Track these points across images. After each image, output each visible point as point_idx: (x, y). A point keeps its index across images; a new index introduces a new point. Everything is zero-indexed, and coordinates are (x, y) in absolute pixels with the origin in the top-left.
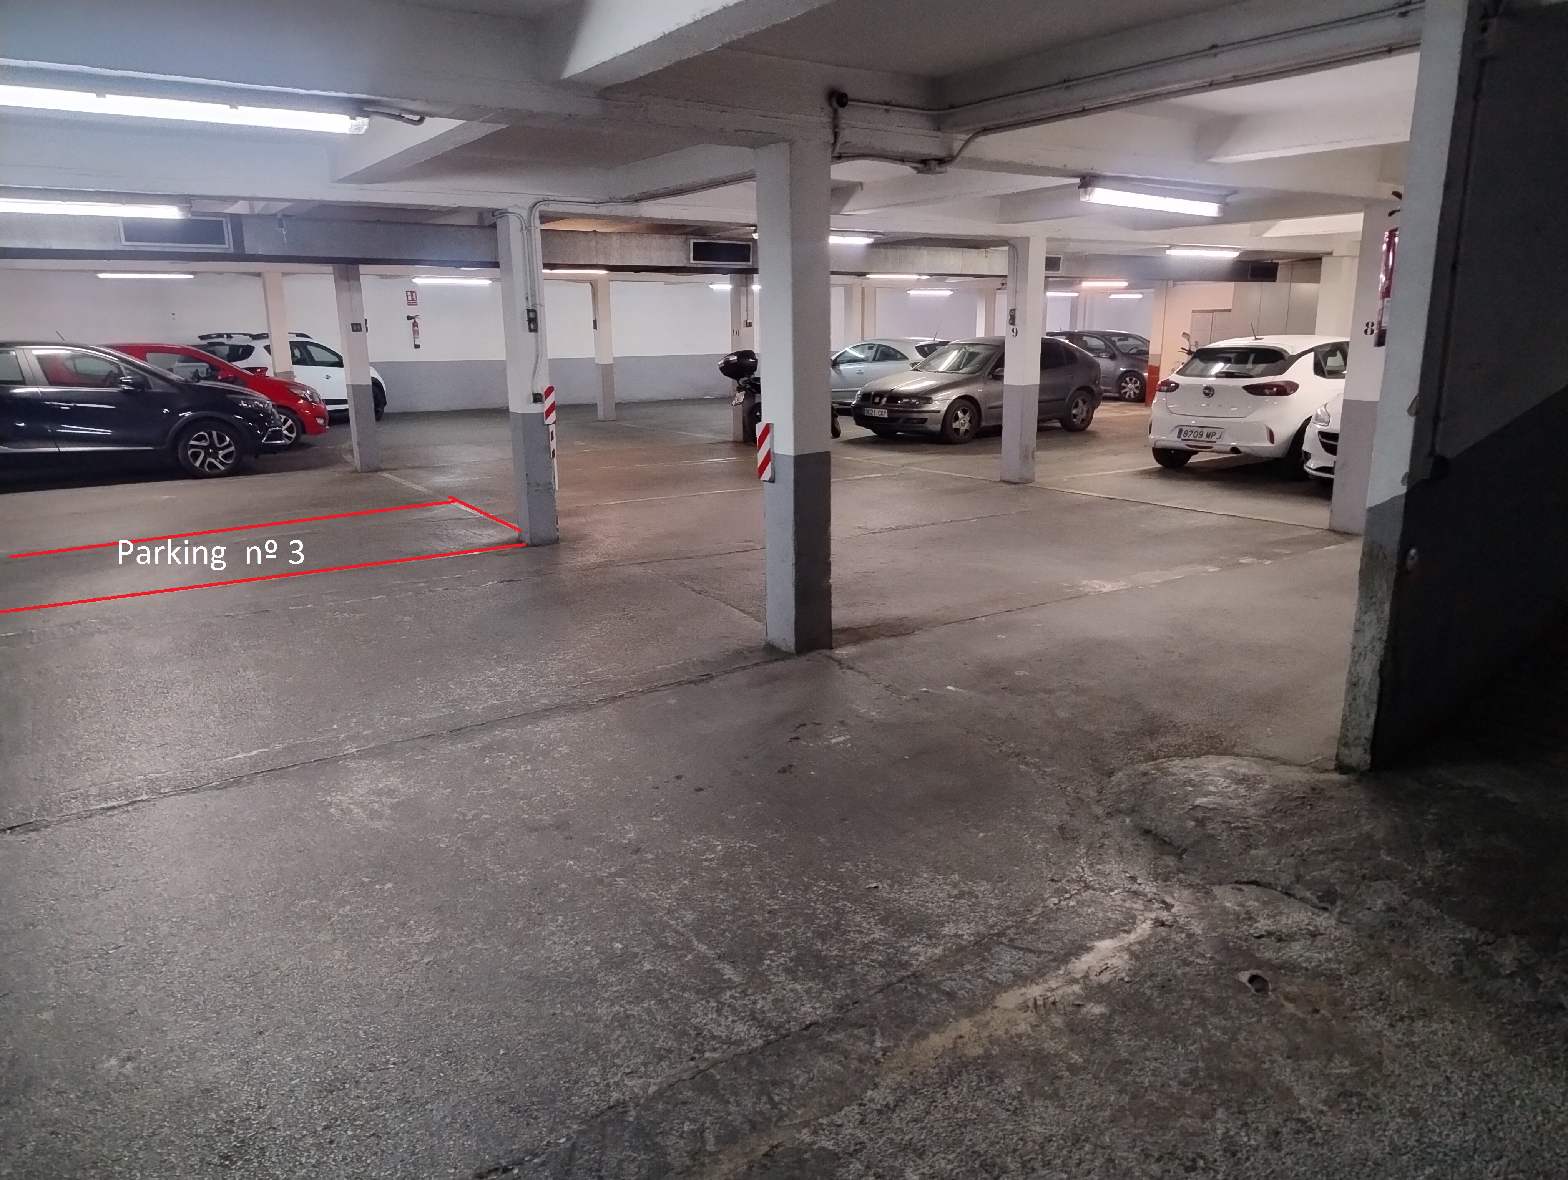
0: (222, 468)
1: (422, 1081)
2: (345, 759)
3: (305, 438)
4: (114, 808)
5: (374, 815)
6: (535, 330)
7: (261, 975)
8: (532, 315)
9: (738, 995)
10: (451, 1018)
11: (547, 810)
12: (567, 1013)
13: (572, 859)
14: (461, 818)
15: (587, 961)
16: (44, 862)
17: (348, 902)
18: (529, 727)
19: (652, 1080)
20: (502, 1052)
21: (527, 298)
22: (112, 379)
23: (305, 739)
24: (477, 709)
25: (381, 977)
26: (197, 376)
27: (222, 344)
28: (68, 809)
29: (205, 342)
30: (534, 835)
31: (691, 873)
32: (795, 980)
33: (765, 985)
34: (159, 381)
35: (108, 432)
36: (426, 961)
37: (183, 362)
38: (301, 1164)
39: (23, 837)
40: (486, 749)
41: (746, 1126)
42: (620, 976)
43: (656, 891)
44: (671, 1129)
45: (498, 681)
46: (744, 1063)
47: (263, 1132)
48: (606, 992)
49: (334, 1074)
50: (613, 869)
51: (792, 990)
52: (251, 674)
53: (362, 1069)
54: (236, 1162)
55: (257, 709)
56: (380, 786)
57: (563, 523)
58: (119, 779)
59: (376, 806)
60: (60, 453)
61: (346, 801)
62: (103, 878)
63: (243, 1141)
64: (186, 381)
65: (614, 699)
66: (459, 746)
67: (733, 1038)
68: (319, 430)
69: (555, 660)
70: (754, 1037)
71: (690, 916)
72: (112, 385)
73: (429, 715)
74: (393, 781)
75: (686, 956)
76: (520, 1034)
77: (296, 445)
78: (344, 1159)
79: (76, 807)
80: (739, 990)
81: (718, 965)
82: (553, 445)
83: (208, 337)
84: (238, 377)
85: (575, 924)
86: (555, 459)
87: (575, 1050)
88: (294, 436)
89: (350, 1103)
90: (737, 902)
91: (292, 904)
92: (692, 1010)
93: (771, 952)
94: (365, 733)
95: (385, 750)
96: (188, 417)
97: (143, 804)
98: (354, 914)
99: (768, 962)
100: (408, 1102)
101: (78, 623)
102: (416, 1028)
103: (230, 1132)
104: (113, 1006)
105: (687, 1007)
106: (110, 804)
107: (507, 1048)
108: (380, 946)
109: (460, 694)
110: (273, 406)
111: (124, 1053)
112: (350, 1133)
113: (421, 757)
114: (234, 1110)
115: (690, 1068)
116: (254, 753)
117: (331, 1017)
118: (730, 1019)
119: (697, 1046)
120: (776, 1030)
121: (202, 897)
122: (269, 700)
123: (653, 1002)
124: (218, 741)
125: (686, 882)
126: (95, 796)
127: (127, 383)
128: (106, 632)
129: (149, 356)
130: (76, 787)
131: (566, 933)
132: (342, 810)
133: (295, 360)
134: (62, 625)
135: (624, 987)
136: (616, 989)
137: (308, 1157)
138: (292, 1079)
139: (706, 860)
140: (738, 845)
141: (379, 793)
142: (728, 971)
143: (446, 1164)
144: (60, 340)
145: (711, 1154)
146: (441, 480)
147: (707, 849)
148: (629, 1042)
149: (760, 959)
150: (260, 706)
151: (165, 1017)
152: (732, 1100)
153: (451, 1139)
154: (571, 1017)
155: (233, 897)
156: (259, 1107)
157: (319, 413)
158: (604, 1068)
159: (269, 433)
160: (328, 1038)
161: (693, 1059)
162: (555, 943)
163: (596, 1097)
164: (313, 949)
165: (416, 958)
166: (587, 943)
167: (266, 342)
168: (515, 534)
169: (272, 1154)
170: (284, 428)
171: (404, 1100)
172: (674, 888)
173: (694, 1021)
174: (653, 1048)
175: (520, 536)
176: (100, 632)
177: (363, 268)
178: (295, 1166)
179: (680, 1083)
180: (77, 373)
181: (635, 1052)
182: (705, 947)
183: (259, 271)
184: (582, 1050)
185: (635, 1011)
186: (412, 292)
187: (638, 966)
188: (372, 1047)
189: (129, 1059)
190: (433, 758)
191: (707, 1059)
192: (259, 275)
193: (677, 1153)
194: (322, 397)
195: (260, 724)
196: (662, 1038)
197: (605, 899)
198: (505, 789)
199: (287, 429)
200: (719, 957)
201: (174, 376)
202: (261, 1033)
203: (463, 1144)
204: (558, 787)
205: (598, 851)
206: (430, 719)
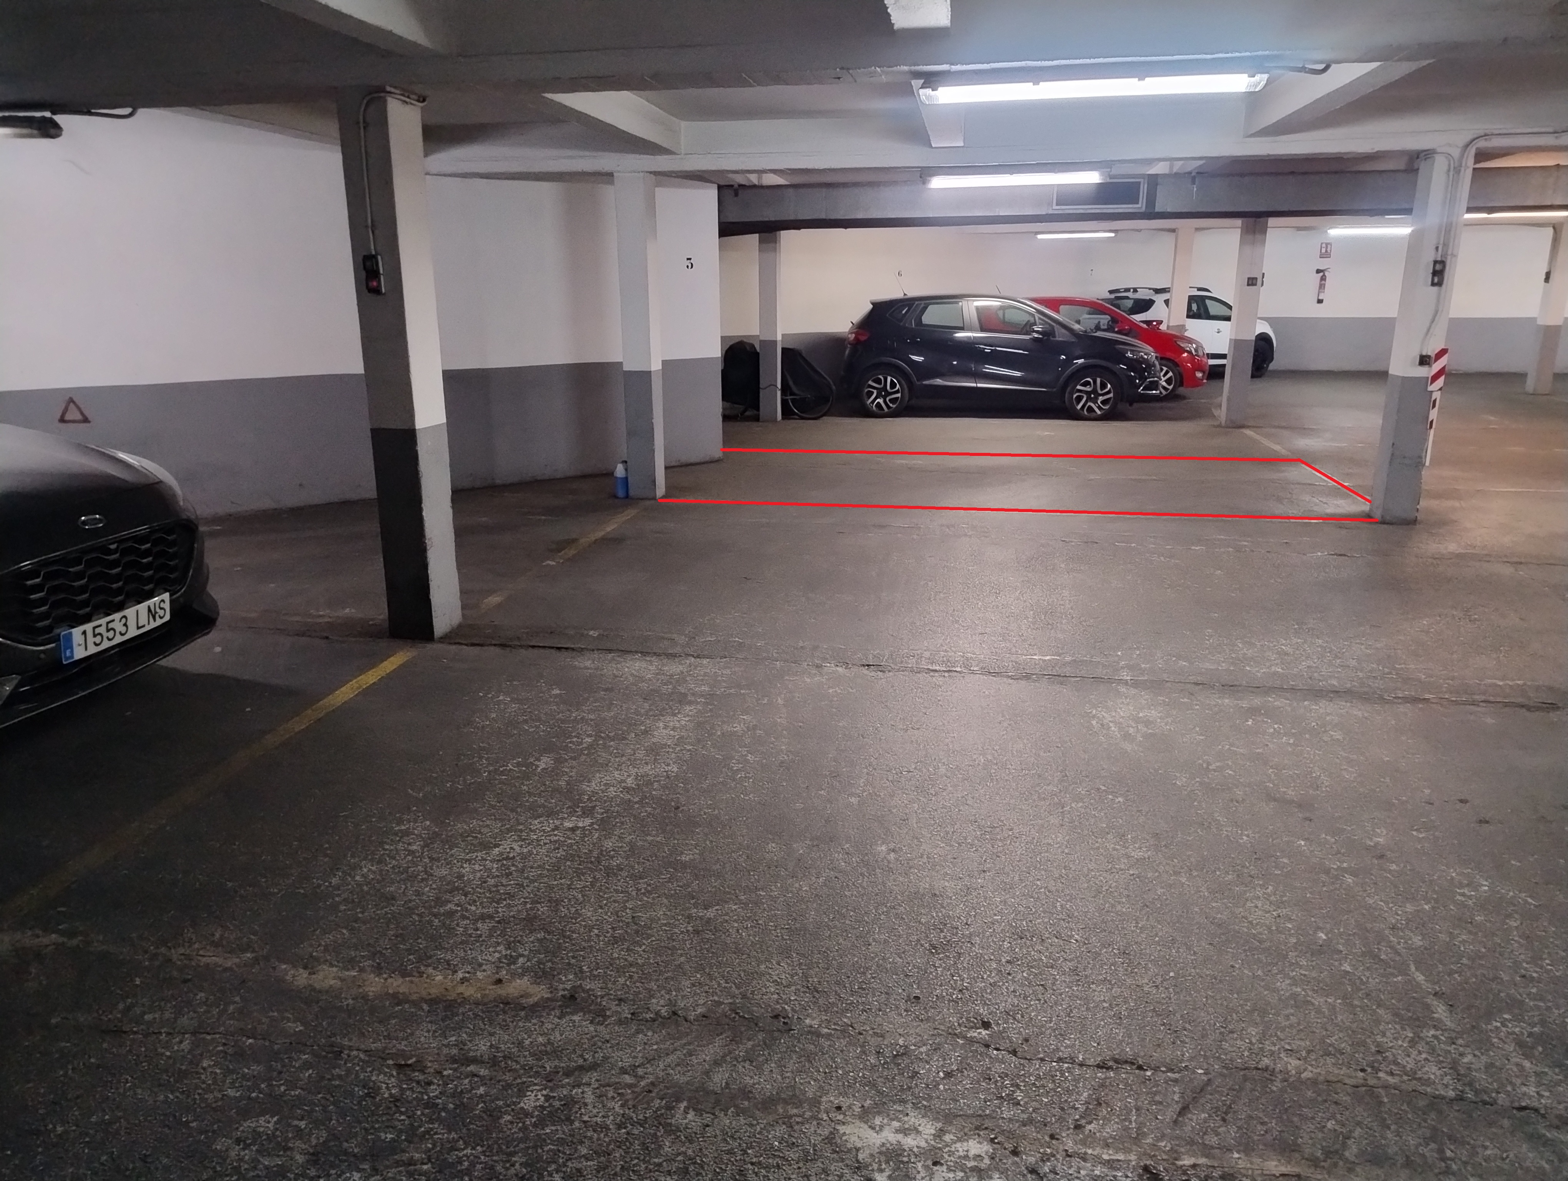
0: (1099, 412)
1: (1094, 965)
2: (1118, 684)
3: (1181, 390)
4: (936, 671)
5: (1127, 737)
6: (1440, 284)
7: (998, 829)
8: (1438, 267)
9: (1443, 1038)
10: (1136, 927)
11: (1294, 787)
12: (1246, 972)
13: (1305, 839)
14: (1205, 765)
15: (1283, 936)
16: (881, 695)
17: (1082, 800)
18: (1306, 703)
19: (1310, 1068)
20: (1172, 974)
21: (1437, 248)
22: (1027, 328)
23: (1092, 657)
24: (1259, 672)
25: (1088, 869)
26: (1098, 328)
27: (1127, 298)
28: (906, 663)
29: (1113, 296)
30: (1272, 804)
31: (1436, 901)
32: (1527, 1056)
33: (1483, 1044)
34: (1063, 331)
35: (1018, 374)
36: (1131, 872)
37: (1090, 314)
38: (982, 978)
39: (873, 674)
40: (1253, 711)
41: (1401, 1160)
42: (1314, 963)
43: (1387, 903)
44: (1313, 1118)
45: (1291, 651)
46: (1422, 1103)
47: (963, 942)
48: (1293, 971)
49: (1028, 926)
50: (1345, 865)
51: (1517, 1065)
52: (1066, 593)
53: (1050, 933)
54: (939, 954)
55: (1061, 623)
56: (1141, 715)
57: (1423, 504)
58: (946, 651)
59: (1131, 730)
60: (977, 388)
61: (1108, 718)
62: (915, 719)
63: (948, 941)
64: (1086, 332)
65: (1415, 700)
66: (1227, 701)
67: (1419, 1074)
68: (1197, 383)
69: (1362, 644)
70: (1446, 1086)
71: (1417, 941)
72: (1027, 334)
73: (1208, 665)
74: (1154, 714)
75: (1396, 976)
76: (1194, 968)
77: (1172, 396)
78: (1014, 991)
79: (912, 663)
80: (1446, 1035)
81: (1430, 1000)
82: (1433, 414)
83: (1117, 291)
84: (1134, 330)
85: (1284, 899)
86: (1432, 432)
87: (1241, 1005)
88: (1170, 387)
89: (1033, 953)
90: (1483, 950)
91: (1038, 785)
92: (1381, 1027)
93: (1506, 1016)
94: (1143, 666)
95: (1156, 685)
96: (1081, 364)
97: (955, 674)
98: (1083, 811)
99: (1499, 1024)
100: (1078, 975)
101: (953, 526)
102: (1103, 921)
103: (942, 931)
104: (894, 811)
105: (1378, 1022)
106: (934, 668)
107: (1177, 973)
108: (1097, 845)
109: (1245, 654)
110: (1156, 357)
111: (892, 845)
112: (1025, 974)
113: (1186, 700)
114: (949, 917)
115: (1356, 1077)
116: (1048, 658)
117: (1038, 883)
118: (1424, 1056)
119: (1373, 1062)
120: (1477, 1092)
121: (975, 757)
122: (1073, 618)
123: (1339, 1001)
124: (1024, 641)
125: (1426, 907)
126: (926, 659)
127: (1037, 332)
128: (970, 536)
129: (1062, 308)
130: (916, 648)
131: (1271, 903)
132: (1102, 725)
133: (1191, 313)
134: (942, 525)
135: (1314, 974)
136: (1304, 972)
137: (989, 976)
138: (995, 915)
139: (1463, 895)
140: (1511, 894)
141: (1137, 720)
142: (1440, 1011)
143: (1091, 1037)
144: (998, 294)
145: (1347, 1160)
146: (1304, 443)
147: (1468, 885)
148: (1299, 1024)
149: (1489, 1016)
150: (1064, 621)
151: (924, 832)
152: (1393, 1127)
153: (1103, 1020)
154: (1248, 976)
155: (997, 764)
156: (967, 924)
157: (1199, 367)
158: (1264, 1034)
159: (1146, 383)
160: (1032, 897)
161: (1363, 1070)
162: (1257, 907)
163: (1246, 1053)
164: (1043, 826)
165: (1123, 867)
166: (1290, 920)
167: (1166, 296)
168: (1365, 507)
169: (965, 960)
170: (1163, 379)
171: (1075, 971)
172: (1409, 908)
173: (1379, 1039)
174: (1322, 1041)
175: (1371, 510)
176: (966, 535)
177: (1272, 221)
178: (978, 977)
179: (1340, 1084)
180: (1004, 322)
181: (1302, 1035)
182: (1423, 978)
183: (1173, 227)
184: (1248, 1008)
185: (1318, 1001)
186: (1327, 244)
187: (1336, 963)
188: (1064, 920)
189: (893, 851)
190: (1196, 705)
191: (1379, 1078)
192: (1173, 231)
193: (1310, 1142)
194: (1207, 351)
195: (1059, 635)
196: (1336, 1037)
197: (1325, 889)
198: (1258, 754)
199: (1166, 381)
200: (1436, 994)
201: (1076, 327)
202: (984, 871)
203: (1112, 1030)
204: (1316, 768)
205: (1336, 842)
206: (1206, 669)
